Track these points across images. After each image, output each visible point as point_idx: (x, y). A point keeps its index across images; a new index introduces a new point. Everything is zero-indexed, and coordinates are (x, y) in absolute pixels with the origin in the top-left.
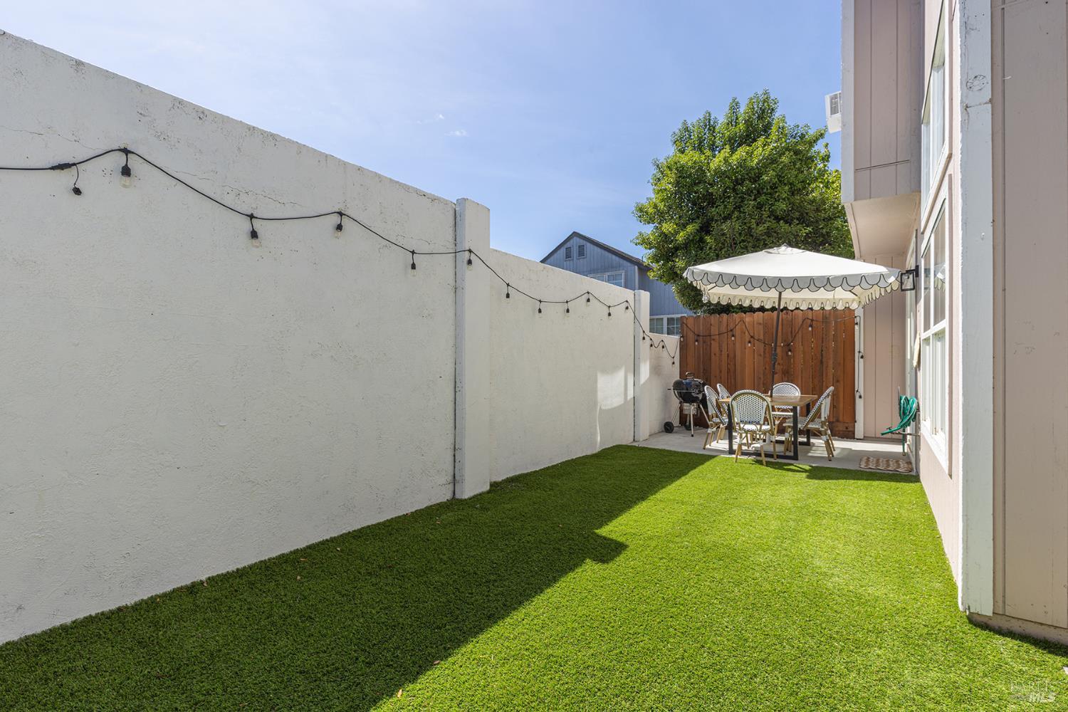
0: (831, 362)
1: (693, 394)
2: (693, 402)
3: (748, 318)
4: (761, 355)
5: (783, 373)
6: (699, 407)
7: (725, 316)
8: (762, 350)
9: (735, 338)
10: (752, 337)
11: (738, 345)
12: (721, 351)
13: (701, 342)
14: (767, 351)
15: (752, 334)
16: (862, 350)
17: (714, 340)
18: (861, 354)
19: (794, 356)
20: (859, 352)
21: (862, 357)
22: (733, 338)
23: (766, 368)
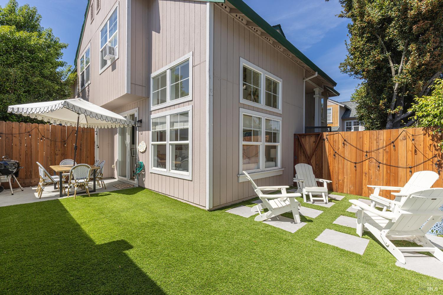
0: (85, 149)
1: (10, 169)
2: (9, 174)
3: (41, 126)
4: (48, 146)
5: (62, 154)
6: (13, 177)
7: (24, 124)
8: (50, 144)
9: (32, 137)
10: (43, 137)
11: (33, 140)
12: (21, 143)
13: (4, 138)
14: (52, 144)
15: (43, 135)
16: (98, 145)
17: (15, 137)
18: (98, 146)
19: (67, 147)
20: (97, 145)
21: (98, 147)
22: (30, 137)
23: (51, 153)
